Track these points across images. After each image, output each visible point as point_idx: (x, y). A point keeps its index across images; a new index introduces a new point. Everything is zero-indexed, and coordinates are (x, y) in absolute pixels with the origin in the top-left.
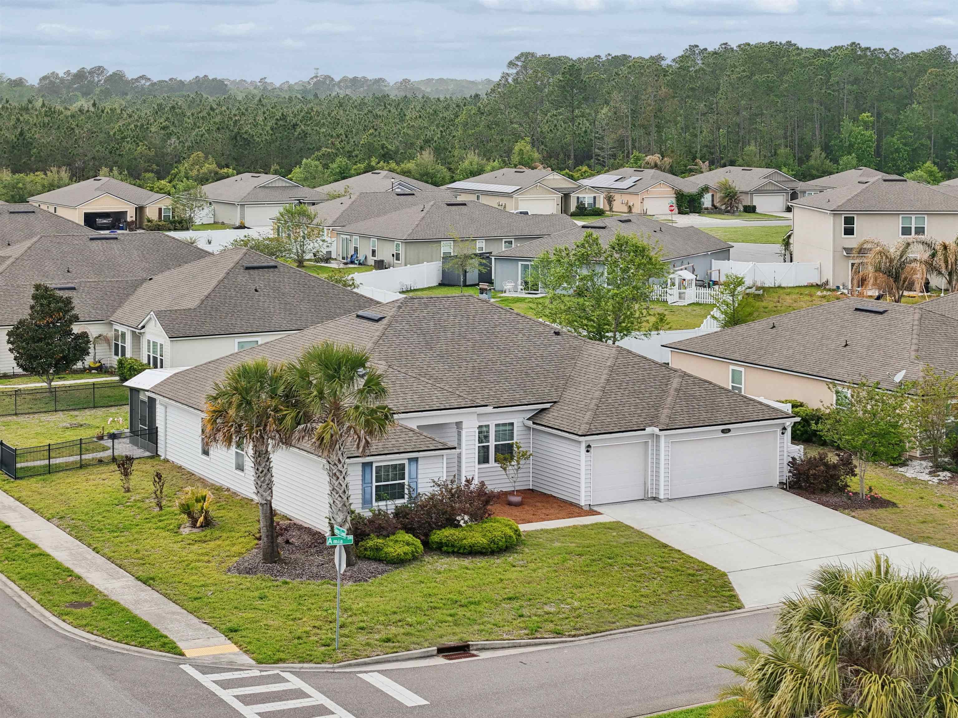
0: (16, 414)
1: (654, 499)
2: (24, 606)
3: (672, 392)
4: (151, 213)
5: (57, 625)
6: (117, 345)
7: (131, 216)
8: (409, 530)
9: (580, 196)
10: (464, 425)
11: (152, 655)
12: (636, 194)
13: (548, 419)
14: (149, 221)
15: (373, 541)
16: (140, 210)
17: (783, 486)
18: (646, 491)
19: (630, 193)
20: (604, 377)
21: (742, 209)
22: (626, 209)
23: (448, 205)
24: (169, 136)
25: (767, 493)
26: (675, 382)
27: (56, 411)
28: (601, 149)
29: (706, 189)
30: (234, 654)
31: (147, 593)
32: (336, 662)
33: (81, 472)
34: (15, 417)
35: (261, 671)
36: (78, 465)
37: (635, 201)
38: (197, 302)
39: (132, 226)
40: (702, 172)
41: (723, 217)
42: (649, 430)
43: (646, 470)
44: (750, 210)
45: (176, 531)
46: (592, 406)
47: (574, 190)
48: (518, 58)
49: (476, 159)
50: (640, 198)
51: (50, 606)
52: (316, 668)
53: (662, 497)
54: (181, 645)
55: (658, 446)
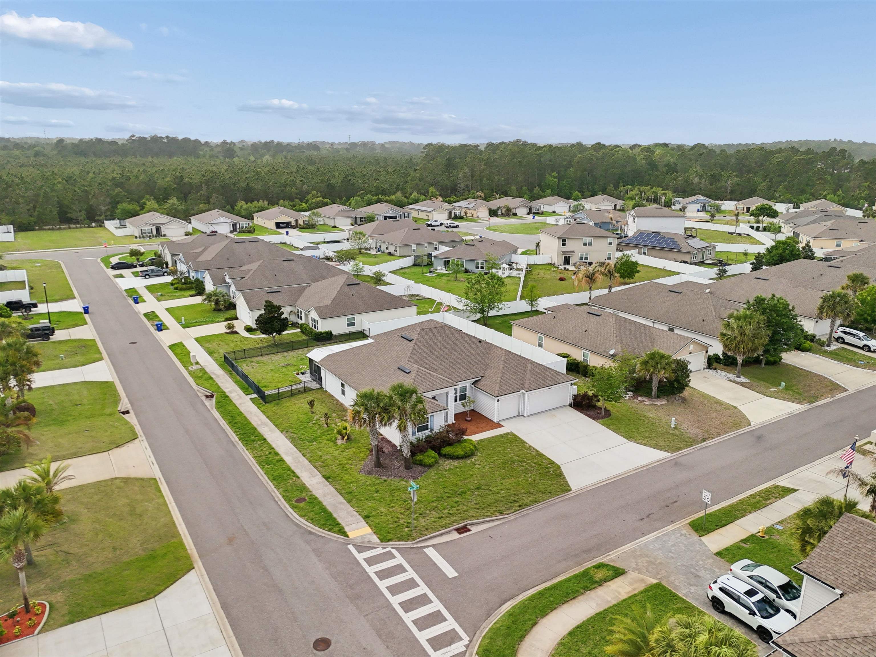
0: (262, 355)
1: (522, 415)
2: (277, 499)
3: (528, 372)
4: (301, 222)
5: (292, 514)
6: (298, 315)
7: (293, 223)
8: (433, 448)
9: (455, 212)
10: (449, 393)
11: (335, 537)
12: (475, 210)
13: (480, 384)
14: (300, 225)
15: (419, 457)
16: (296, 221)
17: (570, 405)
18: (519, 412)
19: (473, 210)
20: (502, 366)
21: (512, 214)
22: (471, 215)
24: (303, 184)
25: (564, 409)
26: (529, 366)
27: (277, 353)
28: (460, 187)
29: (499, 207)
30: (370, 534)
31: (329, 489)
32: (413, 540)
33: (293, 399)
34: (261, 357)
35: (384, 548)
36: (290, 394)
37: (473, 212)
38: (330, 302)
39: (294, 227)
40: (497, 199)
41: (504, 218)
42: (521, 391)
43: (519, 404)
44: (515, 214)
45: (335, 442)
46: (498, 381)
47: (453, 209)
49: (417, 195)
50: (476, 212)
51: (288, 499)
52: (406, 544)
53: (525, 415)
54: (347, 529)
55: (524, 397)
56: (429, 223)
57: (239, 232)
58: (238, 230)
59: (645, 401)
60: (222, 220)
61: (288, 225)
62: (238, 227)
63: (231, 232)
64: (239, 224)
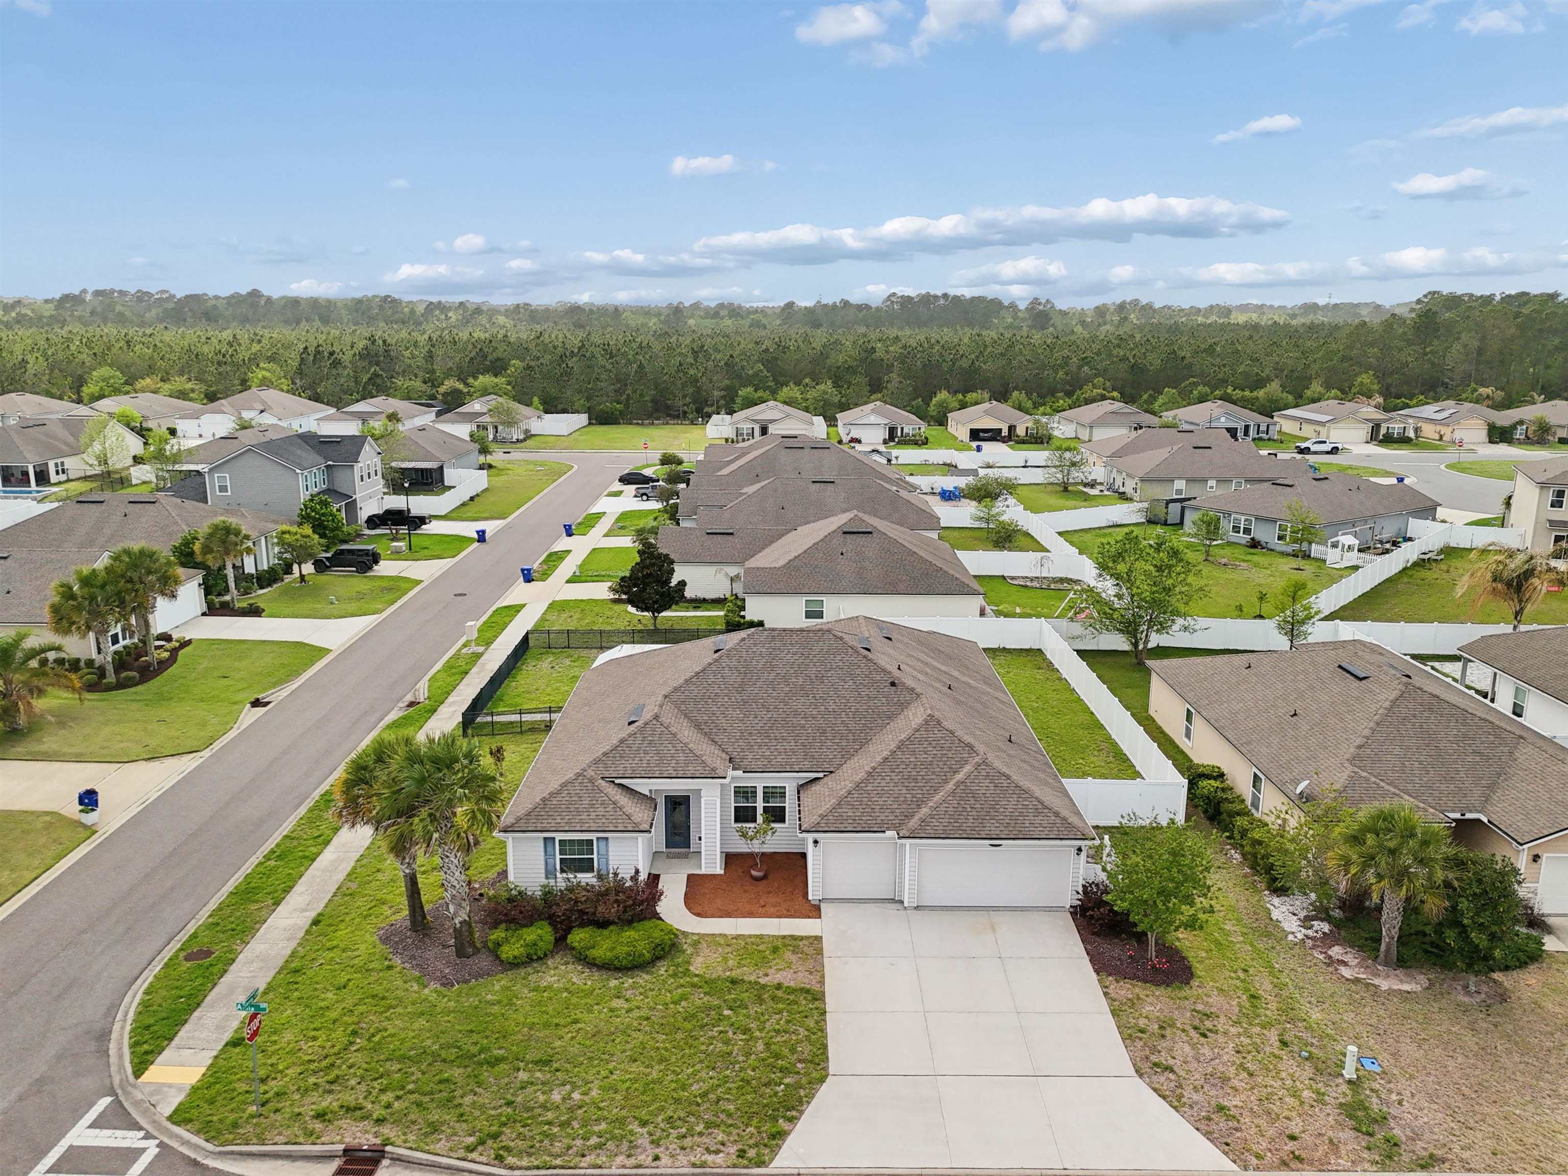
1: (897, 902)
3: (951, 785)
4: (1021, 431)
7: (1005, 433)
8: (555, 922)
9: (1391, 426)
10: (703, 794)
12: (1451, 424)
13: (810, 791)
14: (1018, 436)
16: (1013, 427)
17: (1074, 911)
18: (895, 892)
19: (1444, 425)
20: (886, 754)
21: (1555, 440)
22: (1437, 437)
23: (1195, 448)
26: (965, 772)
29: (1521, 422)
30: (180, 1088)
35: (146, 1137)
38: (783, 563)
39: (1004, 440)
40: (1535, 403)
41: (1532, 447)
42: (889, 834)
43: (895, 870)
44: (1565, 441)
46: (844, 792)
47: (1385, 421)
48: (1425, 296)
49: (1322, 388)
50: (1450, 429)
53: (907, 903)
55: (903, 851)
56: (1303, 445)
57: (898, 443)
58: (896, 440)
59: (1345, 964)
60: (873, 419)
61: (994, 435)
62: (899, 434)
63: (885, 442)
64: (902, 429)
